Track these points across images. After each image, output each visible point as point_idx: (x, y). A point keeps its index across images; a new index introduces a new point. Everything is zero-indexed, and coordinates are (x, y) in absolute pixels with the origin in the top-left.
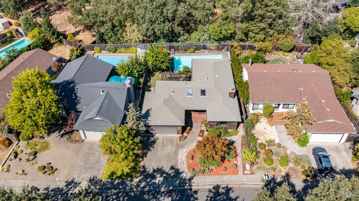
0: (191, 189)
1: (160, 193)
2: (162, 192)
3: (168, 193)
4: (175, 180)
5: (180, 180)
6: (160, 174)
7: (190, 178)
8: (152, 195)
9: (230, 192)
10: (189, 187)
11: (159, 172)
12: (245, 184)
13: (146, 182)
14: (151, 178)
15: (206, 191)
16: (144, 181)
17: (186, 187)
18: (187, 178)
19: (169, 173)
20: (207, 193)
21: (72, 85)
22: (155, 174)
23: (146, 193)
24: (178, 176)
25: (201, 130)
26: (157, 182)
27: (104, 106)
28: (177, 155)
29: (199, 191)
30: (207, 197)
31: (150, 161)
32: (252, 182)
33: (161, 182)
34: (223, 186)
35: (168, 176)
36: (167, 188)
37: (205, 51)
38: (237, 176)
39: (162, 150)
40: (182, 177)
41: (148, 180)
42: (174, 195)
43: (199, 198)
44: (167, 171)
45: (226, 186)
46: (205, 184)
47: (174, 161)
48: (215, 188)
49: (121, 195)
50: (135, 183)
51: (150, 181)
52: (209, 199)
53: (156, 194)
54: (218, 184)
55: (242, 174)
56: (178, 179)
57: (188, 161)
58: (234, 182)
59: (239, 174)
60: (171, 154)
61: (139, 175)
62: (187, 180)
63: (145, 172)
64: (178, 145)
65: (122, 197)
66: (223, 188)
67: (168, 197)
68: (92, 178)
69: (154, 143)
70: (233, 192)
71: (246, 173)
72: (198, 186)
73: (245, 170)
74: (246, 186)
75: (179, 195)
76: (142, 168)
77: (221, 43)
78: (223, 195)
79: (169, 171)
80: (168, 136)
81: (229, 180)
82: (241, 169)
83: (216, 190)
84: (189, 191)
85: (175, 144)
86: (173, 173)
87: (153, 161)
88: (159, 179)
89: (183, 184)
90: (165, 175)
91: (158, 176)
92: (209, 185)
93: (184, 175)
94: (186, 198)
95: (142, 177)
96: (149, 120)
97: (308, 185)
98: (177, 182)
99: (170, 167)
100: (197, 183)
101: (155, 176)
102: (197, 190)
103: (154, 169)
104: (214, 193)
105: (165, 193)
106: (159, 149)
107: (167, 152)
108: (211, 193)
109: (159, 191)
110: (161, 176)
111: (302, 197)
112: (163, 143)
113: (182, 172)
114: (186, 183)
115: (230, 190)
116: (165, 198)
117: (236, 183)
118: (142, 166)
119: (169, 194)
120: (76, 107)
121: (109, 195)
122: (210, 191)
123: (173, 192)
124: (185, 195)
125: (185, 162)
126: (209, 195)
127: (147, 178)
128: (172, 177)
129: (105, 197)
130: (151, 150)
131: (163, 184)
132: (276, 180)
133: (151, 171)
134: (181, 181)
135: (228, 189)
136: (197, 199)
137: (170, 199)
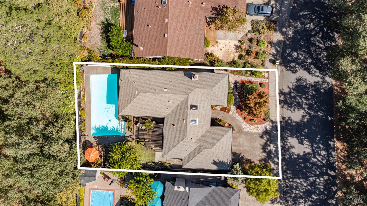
1: (284, 146)
2: (283, 144)
3: (284, 140)
4: (272, 134)
5: (273, 130)
6: (267, 147)
7: (271, 123)
8: (286, 152)
9: (283, 91)
11: (265, 147)
13: (274, 157)
14: (271, 153)
15: (283, 110)
16: (274, 159)
18: (271, 124)
19: (266, 139)
20: (285, 110)
22: (267, 151)
23: (284, 157)
24: (269, 132)
25: (220, 110)
26: (274, 149)
28: (249, 133)
29: (283, 116)
30: (288, 110)
31: (255, 156)
35: (269, 140)
38: (270, 84)
39: (243, 147)
40: (270, 129)
41: (273, 156)
42: (286, 135)
43: (289, 116)
44: (265, 141)
47: (255, 135)
48: (280, 103)
49: (286, 176)
50: (275, 166)
51: (274, 154)
52: (289, 109)
53: (285, 149)
55: (268, 80)
56: (272, 132)
57: (256, 124)
59: (268, 82)
60: (248, 138)
61: (268, 164)
62: (273, 125)
63: (266, 159)
64: (238, 132)
65: (287, 175)
66: (280, 97)
67: (288, 140)
68: (270, 202)
69: (236, 153)
70: (283, 89)
71: (267, 76)
73: (264, 77)
75: (286, 131)
76: (262, 162)
78: (286, 98)
79: (265, 140)
81: (273, 91)
82: (264, 80)
84: (282, 123)
85: (237, 135)
86: (266, 136)
87: (255, 153)
88: (272, 147)
90: (268, 143)
91: (269, 148)
92: (277, 107)
93: (268, 128)
94: (289, 126)
95: (270, 161)
96: (227, 162)
97: (279, 29)
99: (261, 139)
100: (275, 117)
101: (269, 150)
102: (282, 117)
103: (262, 152)
104: (285, 104)
105: (284, 142)
106: (242, 149)
107: (245, 141)
108: (285, 106)
110: (269, 146)
111: (289, 37)
113: (266, 129)
114: (276, 125)
116: (288, 142)
118: (260, 162)
119: (285, 139)
121: (285, 185)
122: (283, 107)
123: (283, 136)
124: (286, 126)
125: (256, 126)
126: (286, 108)
127: (271, 157)
128: (270, 137)
129: (287, 189)
130: (244, 156)
131: (276, 144)
132: (274, 53)
133: (265, 154)
135: (281, 93)
136: (289, 118)
137: (289, 138)
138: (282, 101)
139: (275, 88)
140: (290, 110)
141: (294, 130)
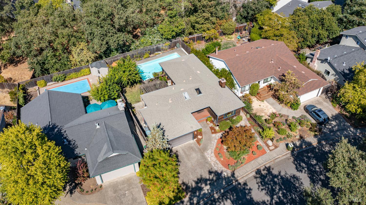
0: (240, 184)
1: (216, 200)
2: (218, 199)
3: (223, 197)
4: (220, 182)
5: (225, 180)
6: (204, 183)
9: (271, 170)
10: (236, 183)
11: (202, 181)
12: (277, 158)
13: (196, 196)
14: (199, 190)
15: (253, 179)
16: (194, 197)
17: (234, 184)
18: (230, 175)
19: (211, 178)
20: (255, 181)
21: (56, 129)
22: (199, 185)
24: (221, 177)
25: (210, 127)
26: (206, 192)
27: (113, 139)
28: (206, 159)
29: (247, 182)
30: (257, 183)
31: (186, 175)
32: (281, 155)
33: (210, 190)
34: (262, 169)
35: (213, 182)
36: (218, 192)
37: (159, 52)
38: (267, 155)
39: (189, 160)
40: (224, 176)
41: (198, 194)
42: (230, 196)
43: (251, 188)
44: (208, 178)
45: (264, 167)
46: (248, 173)
47: (207, 165)
48: (258, 173)
50: (187, 202)
51: (200, 194)
52: (260, 184)
53: (214, 203)
54: (257, 168)
55: (269, 151)
56: (223, 180)
57: (220, 161)
58: (268, 161)
59: (267, 152)
60: (201, 161)
61: (185, 194)
62: (230, 177)
63: (189, 188)
64: (200, 150)
66: (264, 170)
67: (226, 200)
69: (178, 157)
70: (273, 169)
71: (272, 149)
72: (244, 178)
73: (269, 147)
74: (279, 160)
75: (234, 194)
76: (184, 186)
77: (172, 41)
78: (268, 176)
79: (209, 177)
80: (185, 145)
81: (263, 161)
82: (266, 148)
83: (259, 174)
84: (239, 186)
85: (197, 149)
86: (214, 176)
87: (189, 174)
88: (206, 189)
89: (230, 182)
90: (208, 182)
91: (203, 185)
92: (251, 172)
93: (225, 174)
94: (241, 194)
95: (189, 194)
97: (319, 138)
98: (224, 183)
99: (207, 173)
100: (240, 176)
101: (201, 187)
102: (245, 182)
103: (195, 181)
104: (260, 178)
105: (221, 198)
106: (186, 160)
107: (195, 160)
108: (258, 179)
109: (215, 199)
110: (206, 185)
111: (322, 149)
112: (185, 153)
113: (222, 172)
114: (232, 180)
115: (270, 169)
116: (224, 202)
117: (270, 161)
118: (182, 184)
119: (225, 197)
120: (75, 153)
122: (256, 178)
123: (227, 193)
124: (239, 191)
125: (218, 162)
126: (258, 181)
127: (196, 193)
128: (216, 181)
130: (180, 165)
131: (212, 191)
132: (296, 144)
133: (194, 185)
134: (227, 180)
135: (267, 168)
136: (250, 189)
137: (229, 201)
138: (261, 174)
139: (267, 160)
140: (259, 186)
141: (242, 201)
